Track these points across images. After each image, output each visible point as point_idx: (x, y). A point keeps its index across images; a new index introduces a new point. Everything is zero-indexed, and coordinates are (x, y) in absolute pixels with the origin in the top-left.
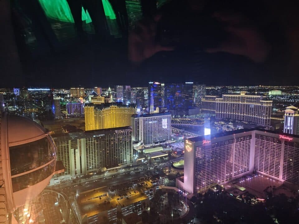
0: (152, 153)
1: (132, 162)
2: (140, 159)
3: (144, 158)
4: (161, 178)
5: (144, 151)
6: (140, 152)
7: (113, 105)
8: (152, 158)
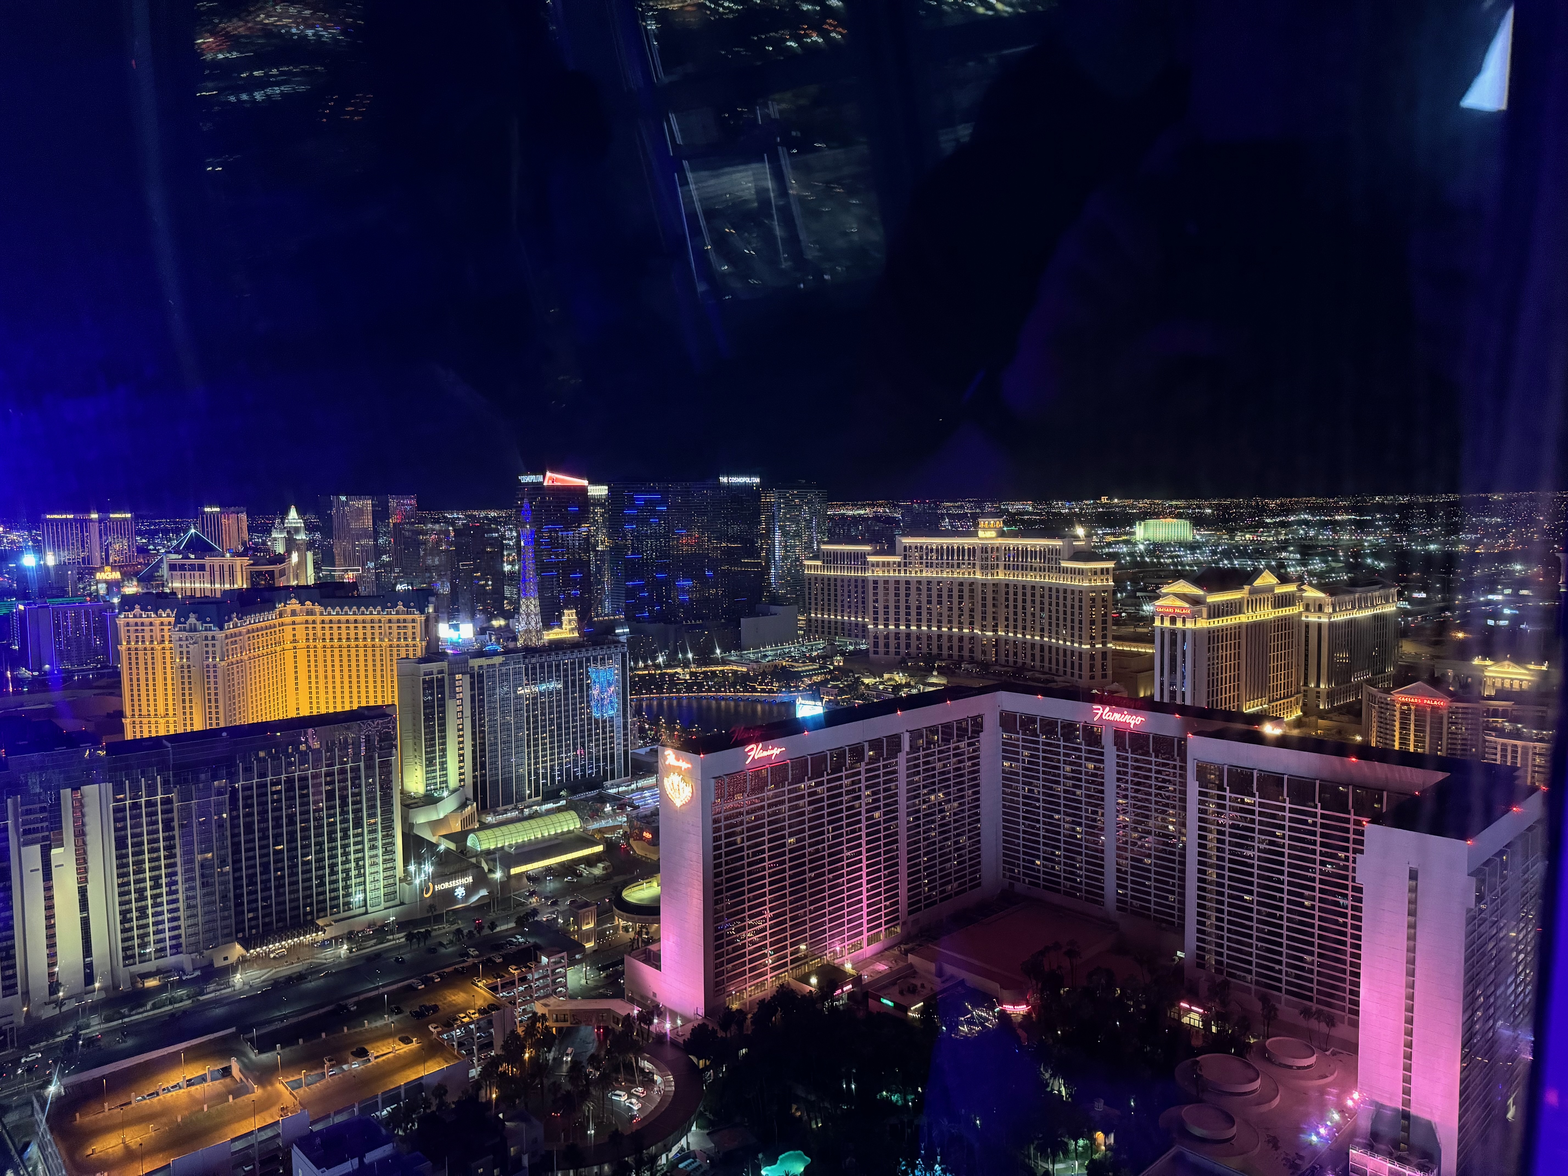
0: (518, 846)
1: (402, 904)
2: (446, 885)
4: (544, 960)
5: (471, 841)
6: (452, 846)
7: (294, 601)
8: (513, 871)
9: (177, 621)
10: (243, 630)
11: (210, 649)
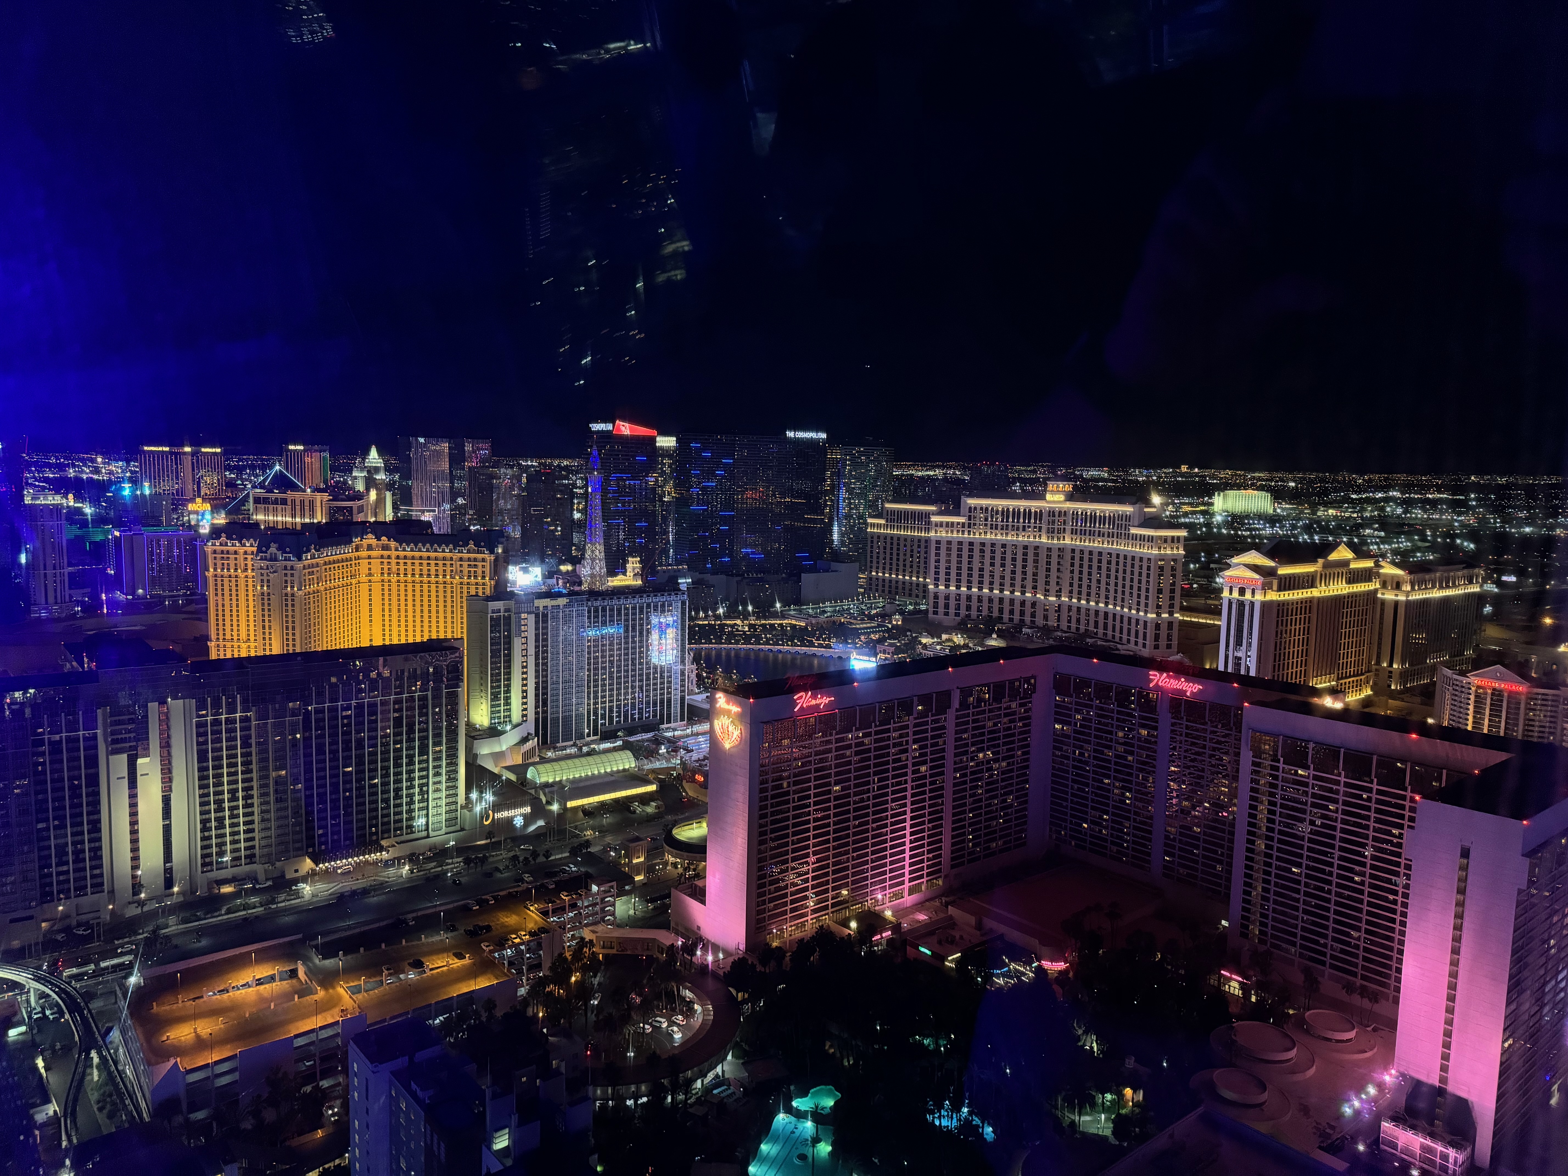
0: (574, 781)
1: (462, 829)
2: (505, 814)
3: (528, 809)
4: (595, 888)
5: (530, 773)
6: (513, 777)
7: (370, 536)
8: (570, 804)
9: (259, 550)
10: (320, 561)
11: (289, 578)
